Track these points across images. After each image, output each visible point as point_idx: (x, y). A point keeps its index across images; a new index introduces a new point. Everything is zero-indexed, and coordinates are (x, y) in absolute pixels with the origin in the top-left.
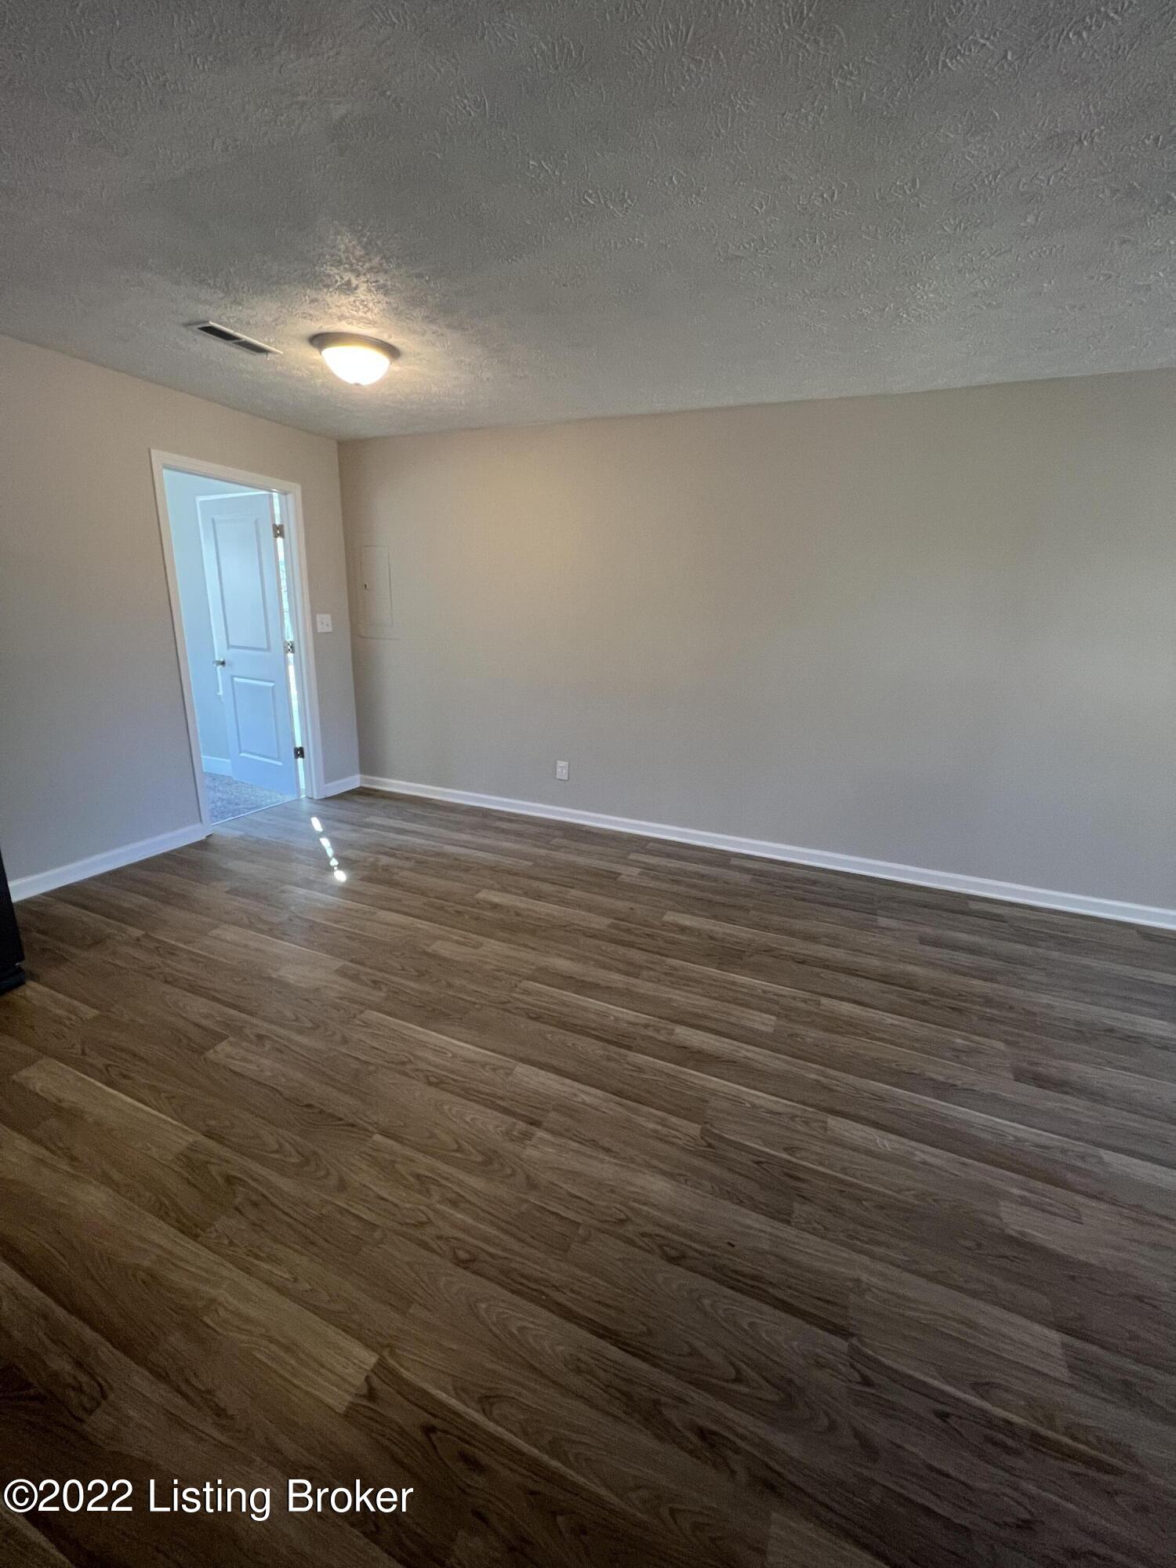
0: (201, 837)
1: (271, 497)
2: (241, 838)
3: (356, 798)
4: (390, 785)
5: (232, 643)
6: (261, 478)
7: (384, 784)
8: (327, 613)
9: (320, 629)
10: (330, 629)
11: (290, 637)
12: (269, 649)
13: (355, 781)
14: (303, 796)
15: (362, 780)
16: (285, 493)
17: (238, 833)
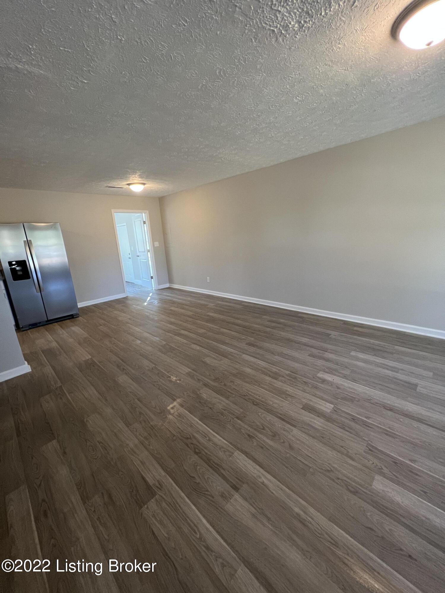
0: (125, 296)
1: (142, 215)
2: (133, 297)
3: (167, 290)
4: (175, 286)
5: (140, 251)
6: (140, 211)
7: (173, 286)
8: (157, 241)
9: (155, 246)
10: (158, 246)
11: (148, 249)
12: (144, 252)
13: (167, 285)
14: (154, 289)
15: (169, 285)
16: (145, 213)
17: (132, 296)
